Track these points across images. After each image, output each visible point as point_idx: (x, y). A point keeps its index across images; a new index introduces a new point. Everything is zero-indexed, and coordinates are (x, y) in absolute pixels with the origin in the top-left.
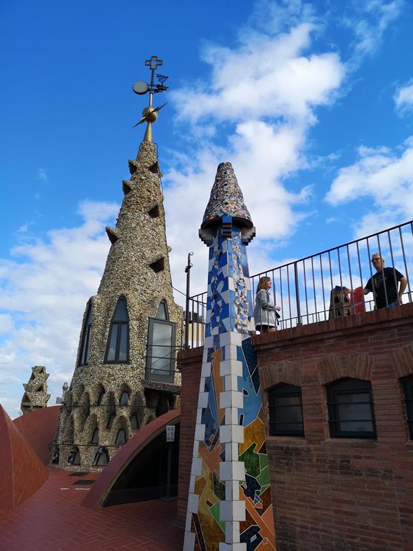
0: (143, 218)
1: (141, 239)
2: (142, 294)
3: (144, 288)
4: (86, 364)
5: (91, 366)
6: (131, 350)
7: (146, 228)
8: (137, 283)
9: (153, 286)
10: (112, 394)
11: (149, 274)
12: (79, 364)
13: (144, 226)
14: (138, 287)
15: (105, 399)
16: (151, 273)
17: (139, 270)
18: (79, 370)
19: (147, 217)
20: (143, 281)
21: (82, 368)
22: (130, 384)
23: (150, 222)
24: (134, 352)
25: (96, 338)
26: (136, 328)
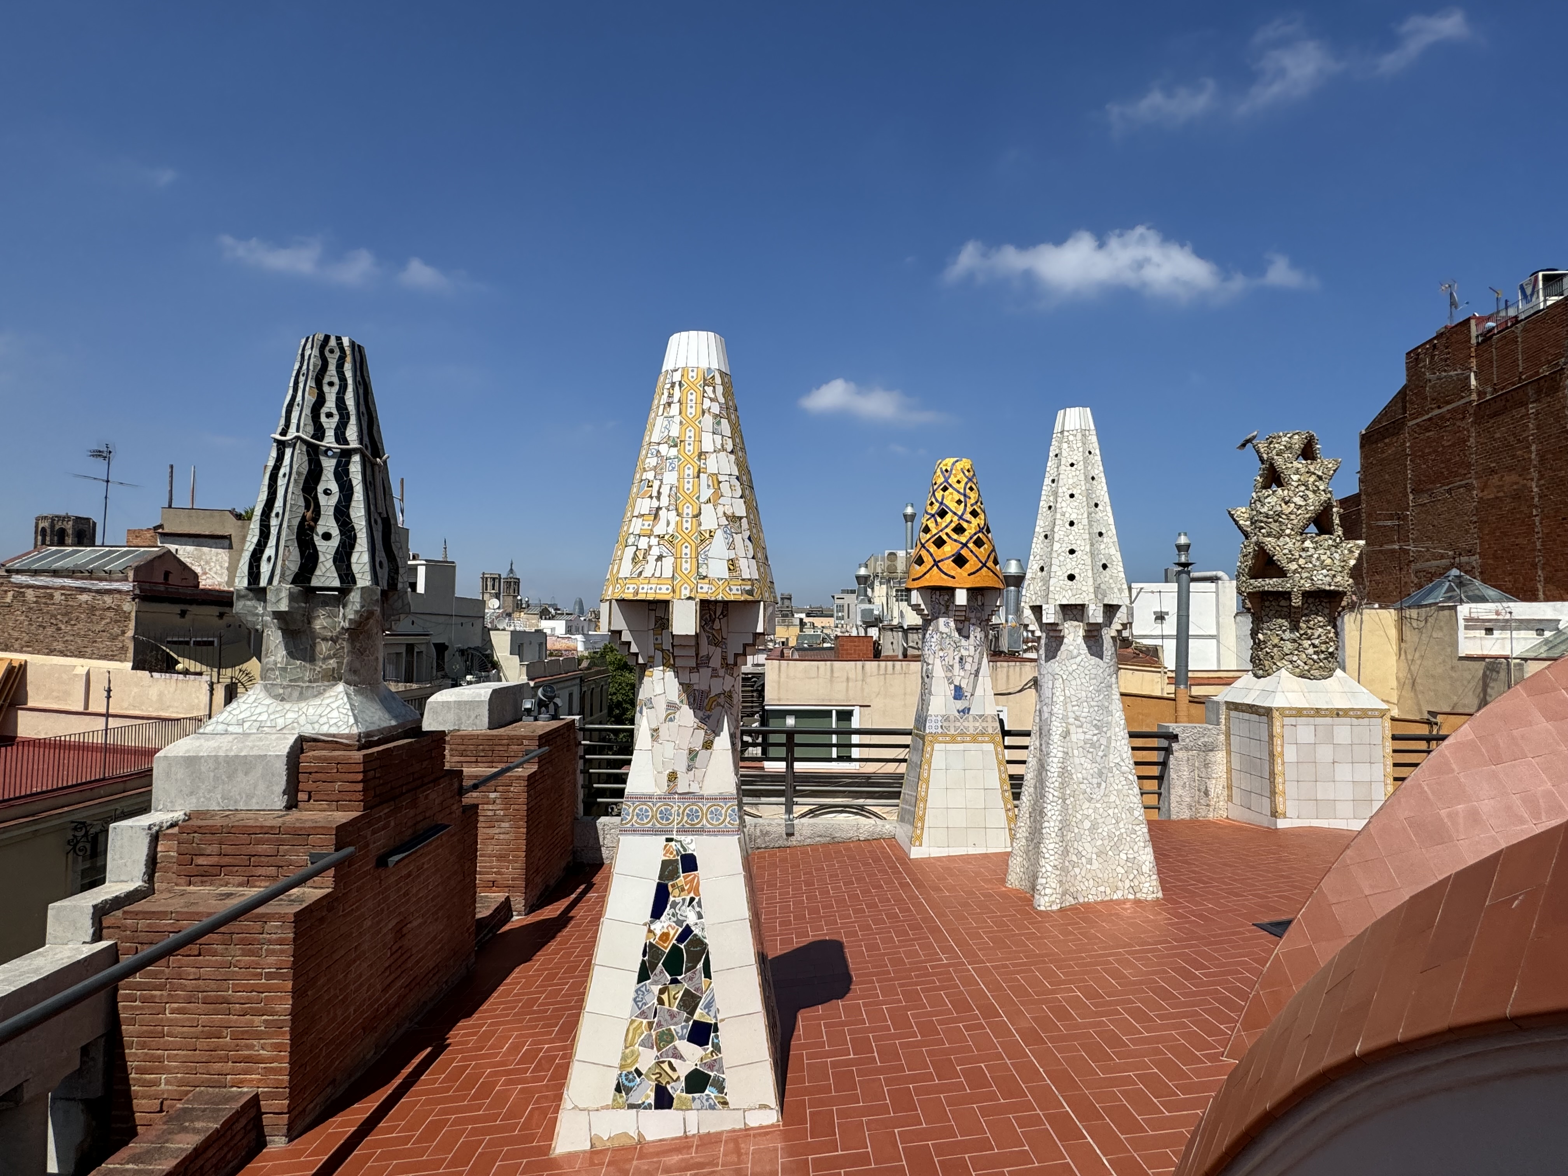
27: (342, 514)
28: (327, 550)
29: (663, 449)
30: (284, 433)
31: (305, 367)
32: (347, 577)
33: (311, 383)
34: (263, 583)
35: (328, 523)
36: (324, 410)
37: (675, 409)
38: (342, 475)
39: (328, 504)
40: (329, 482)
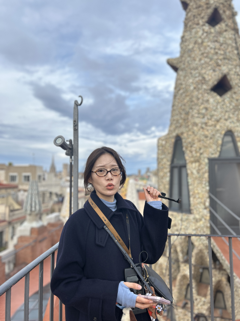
0: (200, 33)
1: (200, 60)
2: (202, 128)
3: (205, 120)
6: (191, 198)
7: (205, 44)
8: (196, 115)
9: (217, 114)
11: (211, 100)
13: (202, 42)
14: (197, 121)
16: (214, 99)
17: (198, 99)
19: (207, 28)
20: (204, 111)
23: (211, 33)
24: (195, 201)
26: (195, 172)
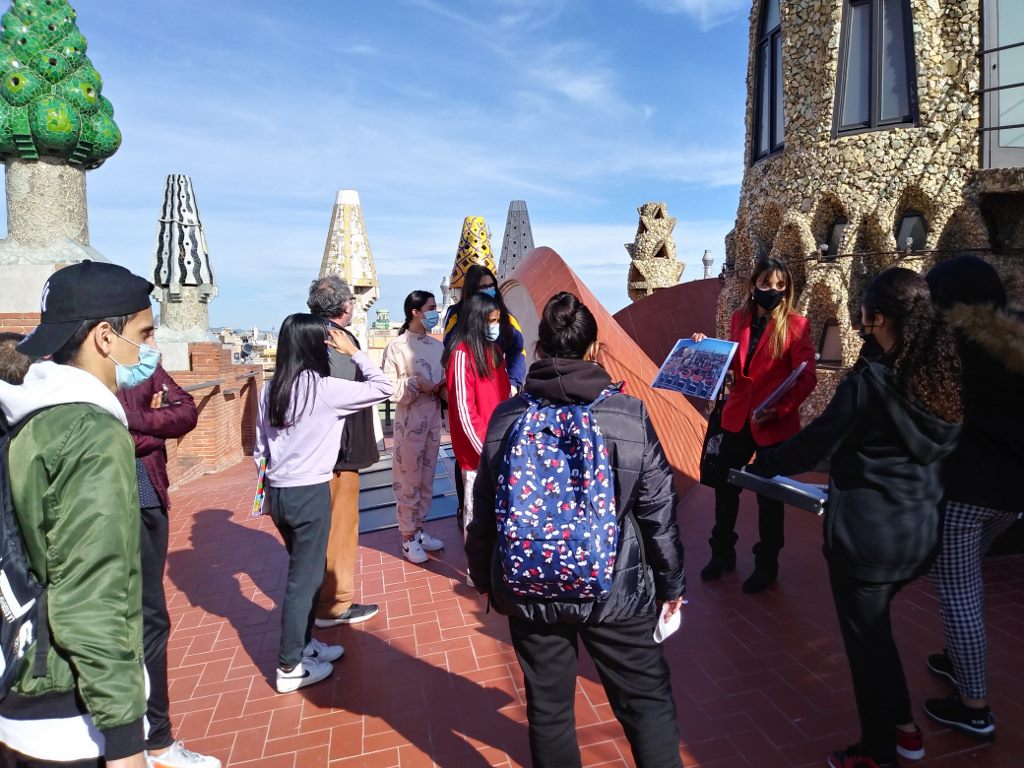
4: (776, 149)
5: (792, 149)
6: (922, 80)
10: (869, 222)
12: (754, 155)
15: (849, 238)
18: (759, 167)
21: (765, 162)
22: (930, 186)
24: (933, 84)
25: (799, 66)
27: (194, 253)
28: (190, 268)
29: (338, 233)
30: (164, 218)
31: (170, 189)
32: (200, 281)
33: (176, 197)
34: (164, 282)
35: (188, 257)
36: (182, 209)
37: (341, 219)
38: (192, 237)
39: (188, 249)
40: (187, 239)
